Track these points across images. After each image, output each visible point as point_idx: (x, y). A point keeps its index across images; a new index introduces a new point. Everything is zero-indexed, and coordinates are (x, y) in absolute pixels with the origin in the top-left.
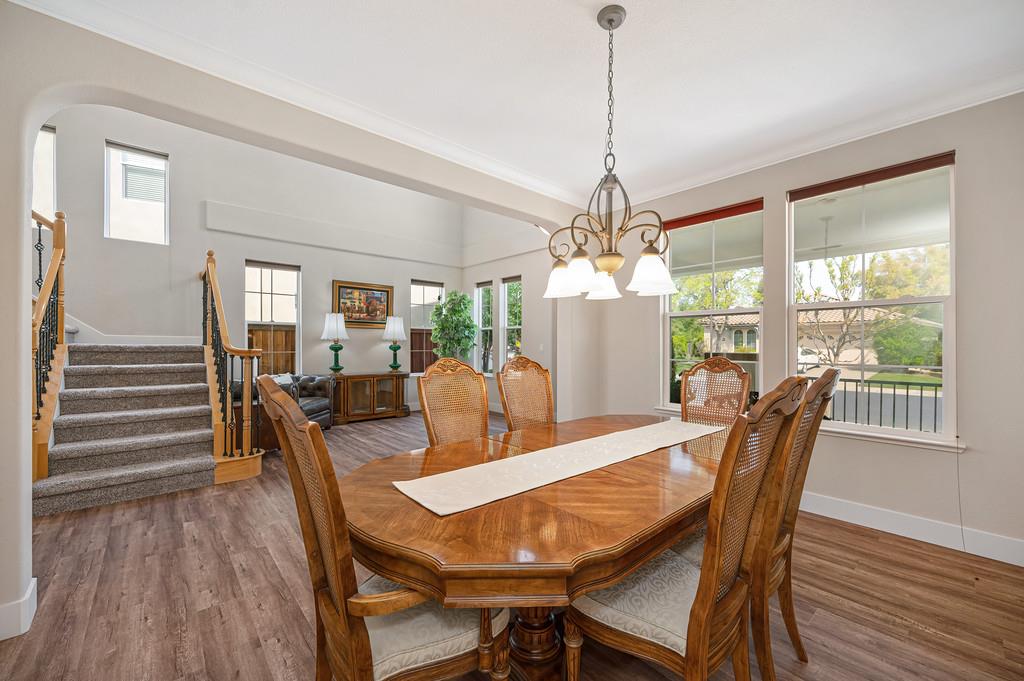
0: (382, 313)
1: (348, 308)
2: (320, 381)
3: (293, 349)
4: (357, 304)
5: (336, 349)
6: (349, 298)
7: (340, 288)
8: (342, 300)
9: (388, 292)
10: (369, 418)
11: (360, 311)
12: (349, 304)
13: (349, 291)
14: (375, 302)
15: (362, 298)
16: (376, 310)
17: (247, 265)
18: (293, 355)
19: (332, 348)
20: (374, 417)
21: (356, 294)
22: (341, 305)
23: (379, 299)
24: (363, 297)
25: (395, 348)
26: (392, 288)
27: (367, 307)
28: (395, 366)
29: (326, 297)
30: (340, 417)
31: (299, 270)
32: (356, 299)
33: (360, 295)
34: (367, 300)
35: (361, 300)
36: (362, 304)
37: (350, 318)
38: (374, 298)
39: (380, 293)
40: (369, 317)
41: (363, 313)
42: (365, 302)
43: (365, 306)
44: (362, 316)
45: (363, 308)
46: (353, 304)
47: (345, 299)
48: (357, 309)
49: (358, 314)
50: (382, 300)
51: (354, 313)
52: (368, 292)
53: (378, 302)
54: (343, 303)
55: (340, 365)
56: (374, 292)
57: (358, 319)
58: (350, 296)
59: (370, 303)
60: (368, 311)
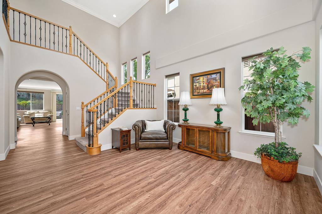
1: (198, 88)
4: (202, 84)
5: (185, 110)
7: (194, 78)
8: (194, 84)
9: (221, 72)
10: (194, 152)
11: (204, 88)
12: (198, 86)
13: (198, 78)
14: (212, 81)
15: (205, 80)
18: (179, 112)
20: (197, 152)
21: (201, 78)
22: (194, 87)
23: (215, 79)
25: (218, 110)
26: (223, 69)
27: (208, 85)
28: (218, 123)
31: (179, 75)
32: (201, 82)
33: (203, 79)
34: (207, 81)
35: (204, 82)
36: (205, 84)
37: (199, 93)
38: (211, 79)
39: (215, 75)
40: (208, 91)
41: (205, 89)
42: (206, 83)
43: (206, 85)
44: (205, 91)
45: (205, 86)
46: (200, 85)
47: (196, 83)
48: (202, 87)
49: (203, 90)
50: (217, 79)
51: (201, 90)
52: (208, 76)
53: (214, 81)
54: (195, 85)
55: (188, 118)
56: (212, 75)
57: (203, 93)
58: (198, 81)
59: (209, 83)
60: (208, 88)
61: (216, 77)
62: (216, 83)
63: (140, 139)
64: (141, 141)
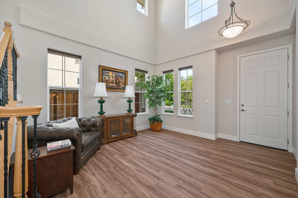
0: (123, 84)
1: (107, 81)
2: (94, 121)
3: (77, 102)
4: (111, 78)
5: (101, 102)
6: (107, 76)
7: (103, 70)
8: (104, 76)
9: (125, 73)
10: (119, 139)
11: (112, 83)
12: (107, 79)
13: (107, 72)
14: (120, 78)
16: (120, 82)
18: (77, 106)
20: (122, 138)
21: (111, 73)
23: (121, 77)
24: (114, 75)
25: (130, 101)
26: (127, 71)
27: (116, 81)
28: (130, 111)
29: (95, 74)
30: (104, 140)
31: (81, 58)
32: (110, 76)
33: (112, 74)
34: (116, 77)
36: (113, 79)
37: (108, 86)
38: (119, 76)
40: (116, 86)
41: (114, 84)
45: (114, 81)
46: (109, 78)
47: (105, 76)
48: (111, 81)
49: (111, 84)
50: (123, 77)
51: (110, 83)
52: (117, 73)
53: (121, 79)
54: (104, 78)
56: (119, 73)
57: (112, 87)
58: (107, 74)
59: (117, 79)
60: (116, 83)
61: (122, 75)
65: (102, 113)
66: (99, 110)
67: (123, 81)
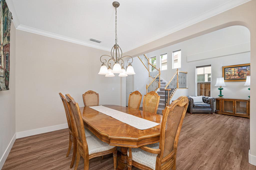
0: (247, 75)
1: (229, 75)
3: (210, 89)
4: (233, 73)
5: (221, 89)
7: (226, 69)
8: (226, 73)
10: (232, 115)
11: (235, 75)
12: (229, 73)
13: (230, 69)
14: (243, 71)
15: (236, 70)
16: (244, 74)
17: (197, 68)
19: (219, 89)
20: (235, 115)
21: (233, 69)
22: (226, 74)
29: (220, 73)
30: (219, 112)
31: (211, 66)
32: (232, 71)
35: (235, 71)
37: (231, 78)
38: (242, 69)
39: (246, 67)
40: (239, 77)
41: (237, 76)
42: (237, 72)
43: (237, 73)
44: (236, 77)
46: (231, 73)
48: (233, 75)
49: (234, 77)
51: (232, 76)
52: (239, 68)
53: (245, 71)
55: (222, 94)
56: (243, 67)
58: (230, 71)
59: (240, 72)
60: (239, 75)
61: (246, 68)
62: (247, 72)
63: (194, 107)
64: (193, 108)
65: (221, 96)
66: (219, 94)
67: (248, 73)
